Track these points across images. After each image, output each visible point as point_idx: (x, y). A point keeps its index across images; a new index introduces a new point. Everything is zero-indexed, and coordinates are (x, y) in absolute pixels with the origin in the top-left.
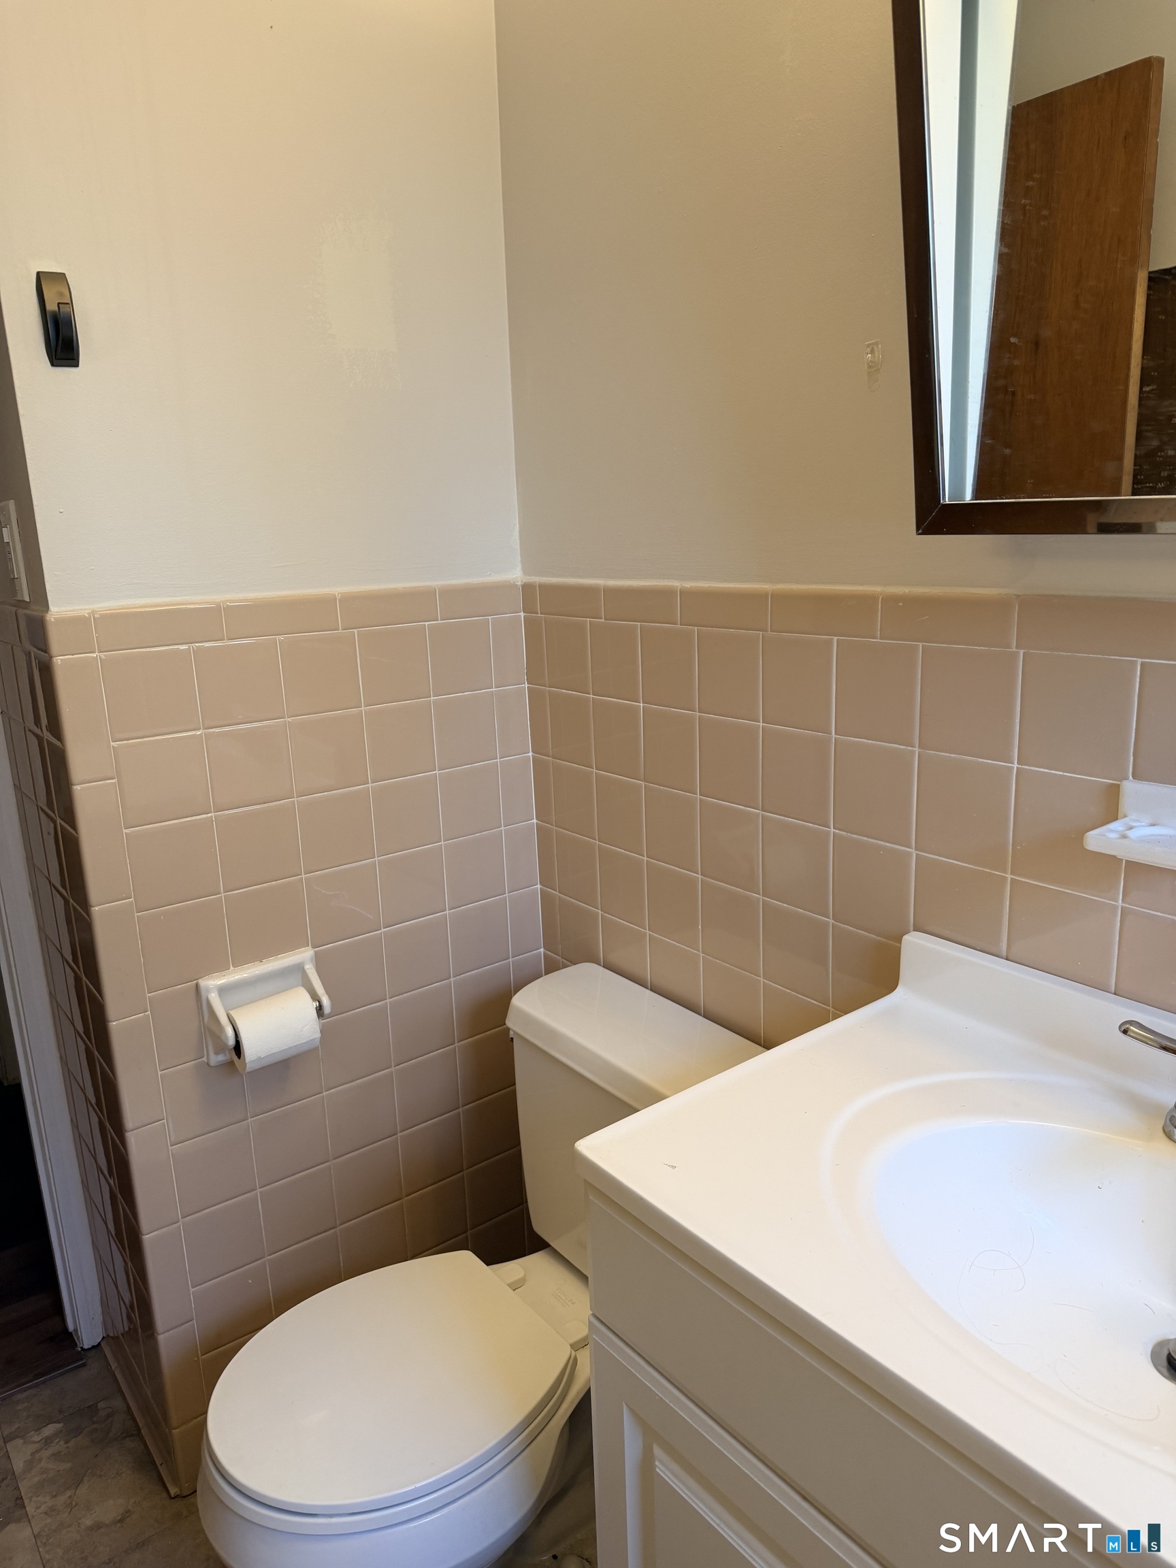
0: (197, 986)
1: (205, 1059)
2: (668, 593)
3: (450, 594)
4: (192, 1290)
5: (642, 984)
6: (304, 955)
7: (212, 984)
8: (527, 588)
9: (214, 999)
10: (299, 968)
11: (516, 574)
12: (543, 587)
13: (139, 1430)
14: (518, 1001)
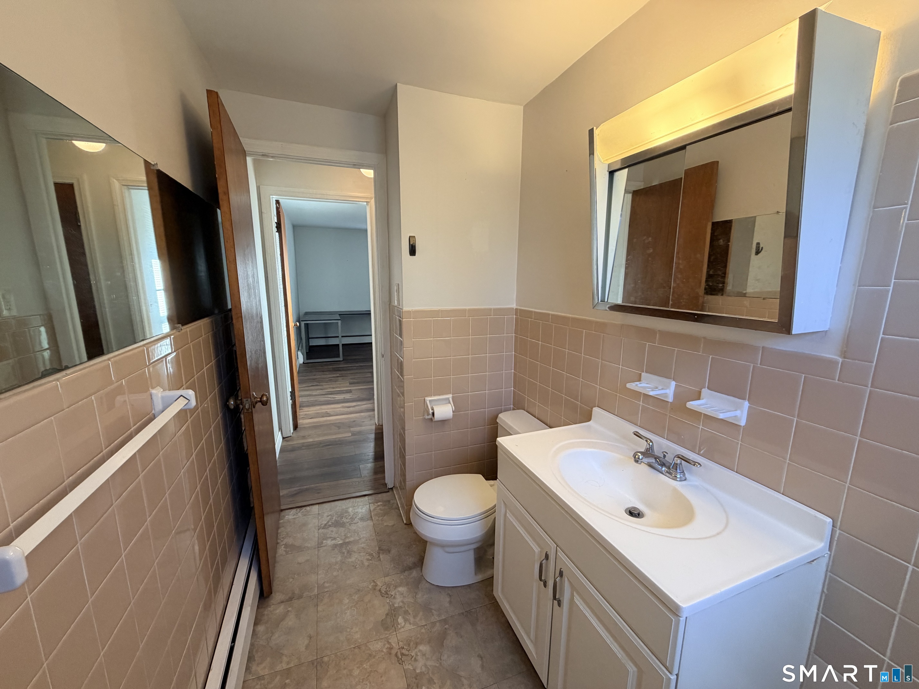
0: (425, 399)
1: (424, 417)
2: (548, 315)
3: (496, 310)
4: (415, 473)
5: (535, 417)
6: (450, 396)
7: (428, 399)
8: (516, 309)
9: (428, 402)
10: (448, 399)
11: (514, 306)
12: (520, 310)
13: (399, 508)
14: (500, 415)
